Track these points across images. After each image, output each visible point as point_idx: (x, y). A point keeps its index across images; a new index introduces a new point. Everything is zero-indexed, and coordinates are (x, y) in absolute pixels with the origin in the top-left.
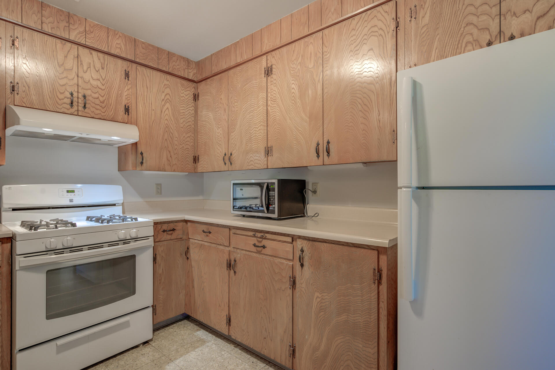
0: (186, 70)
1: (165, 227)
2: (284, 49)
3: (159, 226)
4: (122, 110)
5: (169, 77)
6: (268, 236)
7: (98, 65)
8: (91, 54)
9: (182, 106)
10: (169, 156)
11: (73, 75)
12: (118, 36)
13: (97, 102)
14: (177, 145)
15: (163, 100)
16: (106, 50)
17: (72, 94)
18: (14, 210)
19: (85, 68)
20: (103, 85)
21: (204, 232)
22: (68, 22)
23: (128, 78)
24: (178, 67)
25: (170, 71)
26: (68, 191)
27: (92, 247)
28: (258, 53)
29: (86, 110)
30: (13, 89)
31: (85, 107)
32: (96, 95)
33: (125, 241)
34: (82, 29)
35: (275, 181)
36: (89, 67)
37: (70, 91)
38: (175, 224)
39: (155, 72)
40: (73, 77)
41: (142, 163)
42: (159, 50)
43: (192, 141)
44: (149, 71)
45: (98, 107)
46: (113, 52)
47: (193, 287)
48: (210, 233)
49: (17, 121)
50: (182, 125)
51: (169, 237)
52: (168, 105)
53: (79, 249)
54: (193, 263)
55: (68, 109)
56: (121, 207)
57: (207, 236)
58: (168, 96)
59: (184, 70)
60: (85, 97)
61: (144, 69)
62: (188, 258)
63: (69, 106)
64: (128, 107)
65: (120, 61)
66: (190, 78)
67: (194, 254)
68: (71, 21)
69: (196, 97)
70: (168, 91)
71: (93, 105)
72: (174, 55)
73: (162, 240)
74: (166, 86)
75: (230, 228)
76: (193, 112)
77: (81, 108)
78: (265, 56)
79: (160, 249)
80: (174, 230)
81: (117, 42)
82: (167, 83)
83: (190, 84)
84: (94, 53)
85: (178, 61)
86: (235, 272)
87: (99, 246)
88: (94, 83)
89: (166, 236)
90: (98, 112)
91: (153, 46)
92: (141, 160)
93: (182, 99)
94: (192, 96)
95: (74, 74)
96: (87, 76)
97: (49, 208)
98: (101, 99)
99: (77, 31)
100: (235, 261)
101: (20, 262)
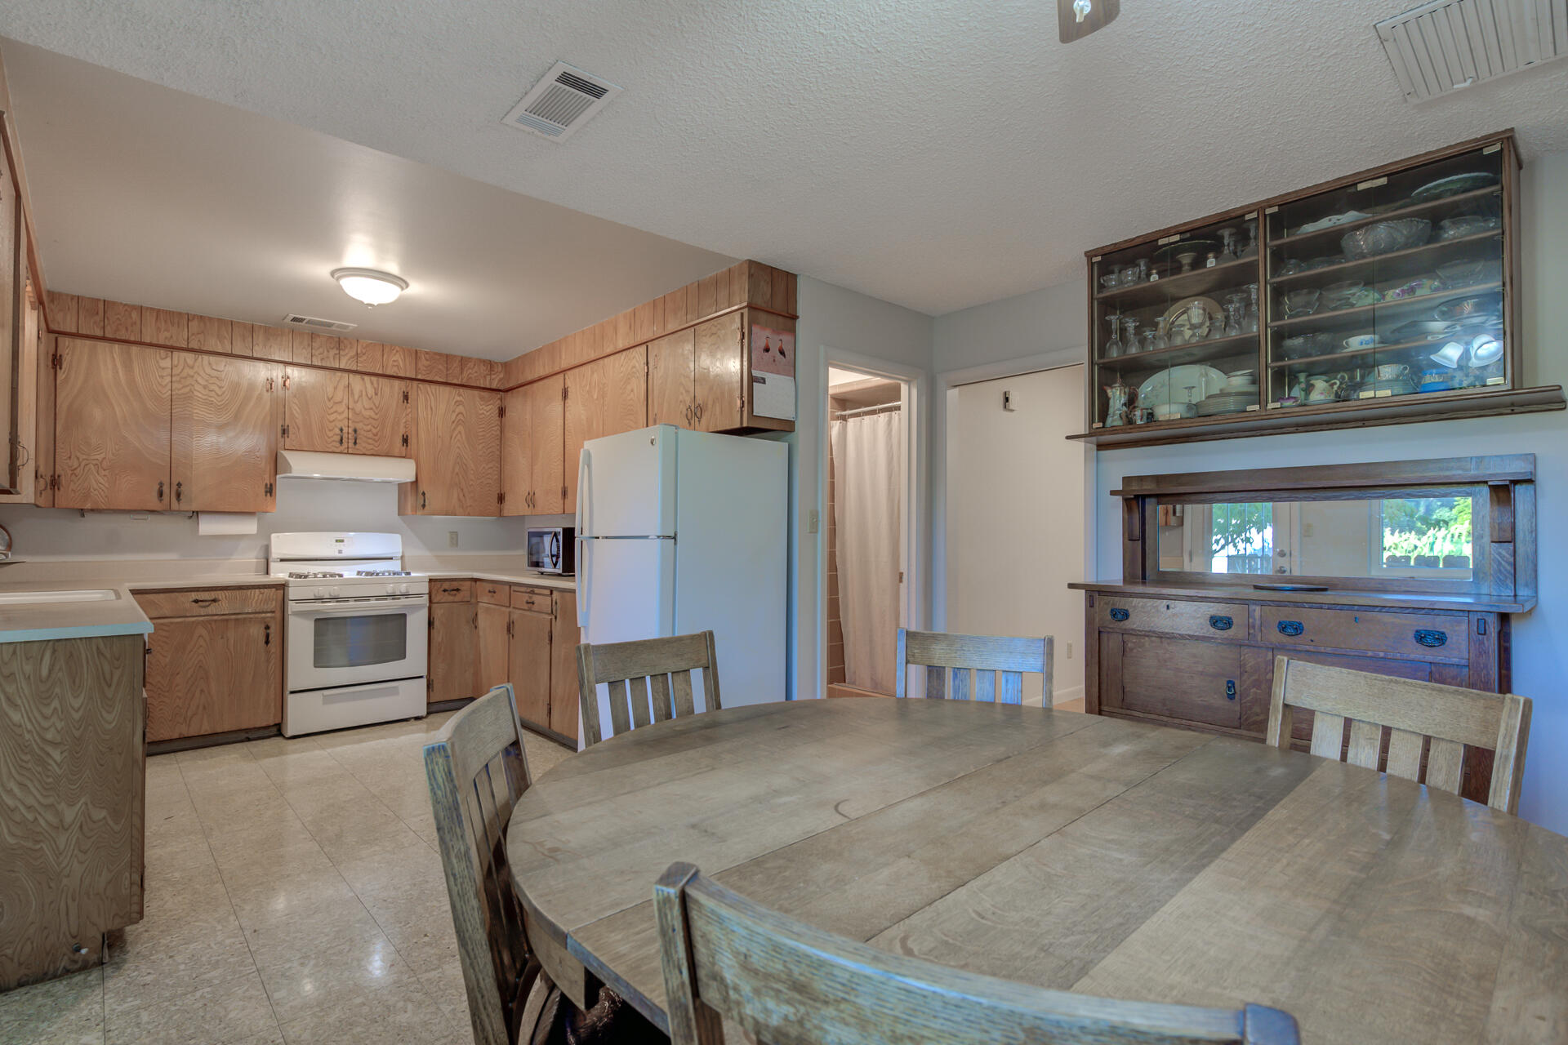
0: (488, 378)
1: (446, 585)
2: (577, 370)
3: (438, 584)
4: (399, 441)
5: (461, 390)
6: (536, 590)
7: (371, 391)
8: (363, 379)
9: (481, 426)
10: (461, 495)
11: (342, 408)
12: (395, 351)
13: (370, 435)
14: (472, 480)
15: (453, 422)
16: (380, 372)
17: (341, 430)
18: (282, 560)
19: (356, 397)
20: (376, 414)
21: (490, 592)
22: (339, 349)
23: (407, 400)
24: (476, 374)
25: (464, 382)
26: (337, 541)
27: (358, 599)
28: (557, 369)
29: (357, 446)
30: (284, 432)
31: (355, 443)
32: (369, 427)
33: (394, 596)
34: (353, 353)
35: (560, 530)
36: (361, 396)
37: (340, 427)
38: (461, 583)
39: (442, 388)
40: (342, 410)
41: (424, 506)
42: (448, 358)
43: (496, 472)
44: (433, 387)
45: (370, 441)
46: (389, 372)
47: (480, 662)
48: (494, 592)
49: (288, 468)
50: (480, 453)
51: (451, 598)
52: (460, 428)
53: (346, 599)
54: (481, 633)
55: (337, 447)
56: (400, 561)
57: (493, 596)
58: (460, 417)
59: (485, 377)
60: (355, 431)
61: (427, 385)
62: (476, 627)
63: (338, 444)
64: (407, 436)
65: (397, 383)
66: (494, 387)
67: (482, 621)
68: (342, 346)
69: (502, 412)
70: (461, 408)
71: (364, 439)
72: (469, 359)
73: (442, 601)
74: (457, 404)
75: (510, 584)
76: (499, 432)
77: (351, 445)
78: (562, 375)
79: (439, 612)
80: (458, 590)
81: (394, 358)
82: (458, 398)
83: (494, 394)
84: (367, 378)
85: (476, 367)
86: (513, 636)
87: (367, 598)
88: (367, 413)
89: (447, 597)
90: (371, 447)
91: (440, 355)
92: (422, 503)
93: (481, 417)
94: (497, 411)
95: (344, 406)
96: (359, 407)
97: (316, 560)
98: (374, 431)
99: (347, 358)
100: (513, 622)
101: (292, 607)
